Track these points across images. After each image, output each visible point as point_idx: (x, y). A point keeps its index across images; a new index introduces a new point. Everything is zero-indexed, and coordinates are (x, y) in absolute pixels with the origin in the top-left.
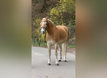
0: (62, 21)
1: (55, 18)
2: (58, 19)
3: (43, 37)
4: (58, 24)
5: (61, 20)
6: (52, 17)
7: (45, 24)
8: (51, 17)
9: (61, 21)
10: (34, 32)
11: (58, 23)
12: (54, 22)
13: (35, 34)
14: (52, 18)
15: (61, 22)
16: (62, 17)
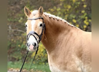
0: (86, 14)
1: (69, 7)
2: (76, 10)
3: (42, 50)
4: (75, 21)
5: (83, 12)
6: (63, 5)
7: (39, 25)
8: (61, 4)
9: (83, 14)
10: (20, 37)
11: (75, 19)
12: (66, 16)
13: (22, 43)
14: (62, 7)
15: (82, 17)
16: (85, 6)
